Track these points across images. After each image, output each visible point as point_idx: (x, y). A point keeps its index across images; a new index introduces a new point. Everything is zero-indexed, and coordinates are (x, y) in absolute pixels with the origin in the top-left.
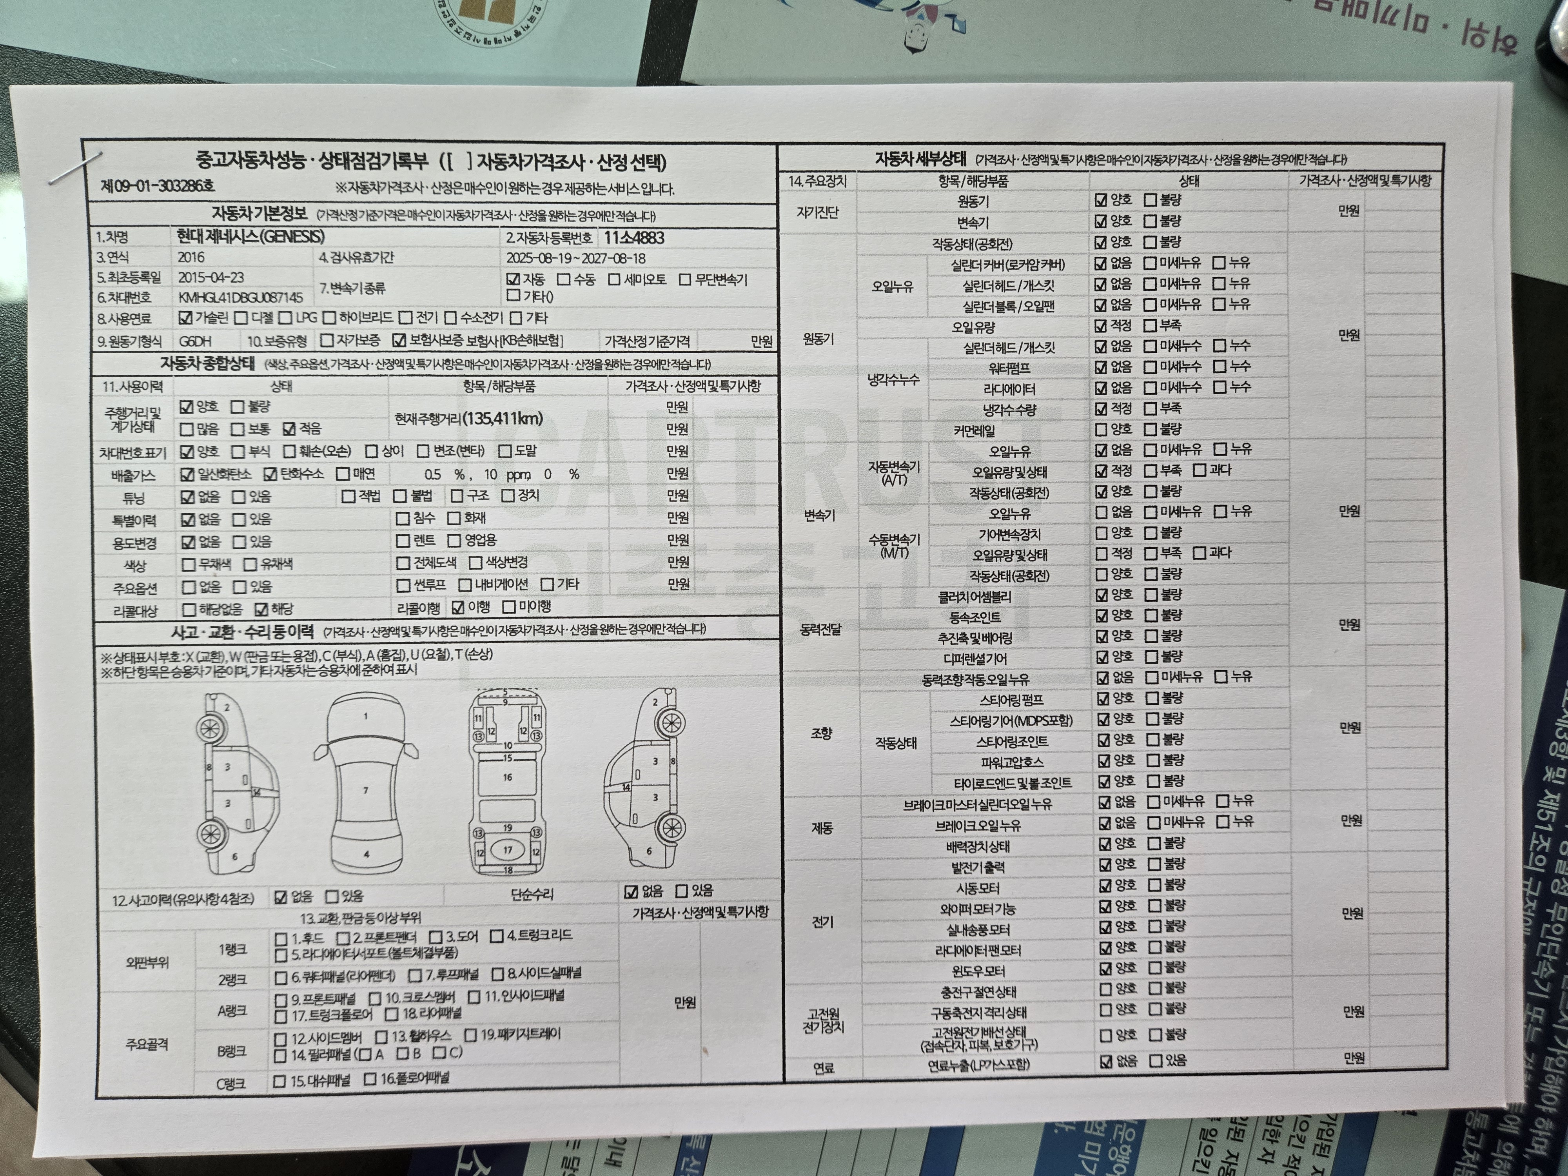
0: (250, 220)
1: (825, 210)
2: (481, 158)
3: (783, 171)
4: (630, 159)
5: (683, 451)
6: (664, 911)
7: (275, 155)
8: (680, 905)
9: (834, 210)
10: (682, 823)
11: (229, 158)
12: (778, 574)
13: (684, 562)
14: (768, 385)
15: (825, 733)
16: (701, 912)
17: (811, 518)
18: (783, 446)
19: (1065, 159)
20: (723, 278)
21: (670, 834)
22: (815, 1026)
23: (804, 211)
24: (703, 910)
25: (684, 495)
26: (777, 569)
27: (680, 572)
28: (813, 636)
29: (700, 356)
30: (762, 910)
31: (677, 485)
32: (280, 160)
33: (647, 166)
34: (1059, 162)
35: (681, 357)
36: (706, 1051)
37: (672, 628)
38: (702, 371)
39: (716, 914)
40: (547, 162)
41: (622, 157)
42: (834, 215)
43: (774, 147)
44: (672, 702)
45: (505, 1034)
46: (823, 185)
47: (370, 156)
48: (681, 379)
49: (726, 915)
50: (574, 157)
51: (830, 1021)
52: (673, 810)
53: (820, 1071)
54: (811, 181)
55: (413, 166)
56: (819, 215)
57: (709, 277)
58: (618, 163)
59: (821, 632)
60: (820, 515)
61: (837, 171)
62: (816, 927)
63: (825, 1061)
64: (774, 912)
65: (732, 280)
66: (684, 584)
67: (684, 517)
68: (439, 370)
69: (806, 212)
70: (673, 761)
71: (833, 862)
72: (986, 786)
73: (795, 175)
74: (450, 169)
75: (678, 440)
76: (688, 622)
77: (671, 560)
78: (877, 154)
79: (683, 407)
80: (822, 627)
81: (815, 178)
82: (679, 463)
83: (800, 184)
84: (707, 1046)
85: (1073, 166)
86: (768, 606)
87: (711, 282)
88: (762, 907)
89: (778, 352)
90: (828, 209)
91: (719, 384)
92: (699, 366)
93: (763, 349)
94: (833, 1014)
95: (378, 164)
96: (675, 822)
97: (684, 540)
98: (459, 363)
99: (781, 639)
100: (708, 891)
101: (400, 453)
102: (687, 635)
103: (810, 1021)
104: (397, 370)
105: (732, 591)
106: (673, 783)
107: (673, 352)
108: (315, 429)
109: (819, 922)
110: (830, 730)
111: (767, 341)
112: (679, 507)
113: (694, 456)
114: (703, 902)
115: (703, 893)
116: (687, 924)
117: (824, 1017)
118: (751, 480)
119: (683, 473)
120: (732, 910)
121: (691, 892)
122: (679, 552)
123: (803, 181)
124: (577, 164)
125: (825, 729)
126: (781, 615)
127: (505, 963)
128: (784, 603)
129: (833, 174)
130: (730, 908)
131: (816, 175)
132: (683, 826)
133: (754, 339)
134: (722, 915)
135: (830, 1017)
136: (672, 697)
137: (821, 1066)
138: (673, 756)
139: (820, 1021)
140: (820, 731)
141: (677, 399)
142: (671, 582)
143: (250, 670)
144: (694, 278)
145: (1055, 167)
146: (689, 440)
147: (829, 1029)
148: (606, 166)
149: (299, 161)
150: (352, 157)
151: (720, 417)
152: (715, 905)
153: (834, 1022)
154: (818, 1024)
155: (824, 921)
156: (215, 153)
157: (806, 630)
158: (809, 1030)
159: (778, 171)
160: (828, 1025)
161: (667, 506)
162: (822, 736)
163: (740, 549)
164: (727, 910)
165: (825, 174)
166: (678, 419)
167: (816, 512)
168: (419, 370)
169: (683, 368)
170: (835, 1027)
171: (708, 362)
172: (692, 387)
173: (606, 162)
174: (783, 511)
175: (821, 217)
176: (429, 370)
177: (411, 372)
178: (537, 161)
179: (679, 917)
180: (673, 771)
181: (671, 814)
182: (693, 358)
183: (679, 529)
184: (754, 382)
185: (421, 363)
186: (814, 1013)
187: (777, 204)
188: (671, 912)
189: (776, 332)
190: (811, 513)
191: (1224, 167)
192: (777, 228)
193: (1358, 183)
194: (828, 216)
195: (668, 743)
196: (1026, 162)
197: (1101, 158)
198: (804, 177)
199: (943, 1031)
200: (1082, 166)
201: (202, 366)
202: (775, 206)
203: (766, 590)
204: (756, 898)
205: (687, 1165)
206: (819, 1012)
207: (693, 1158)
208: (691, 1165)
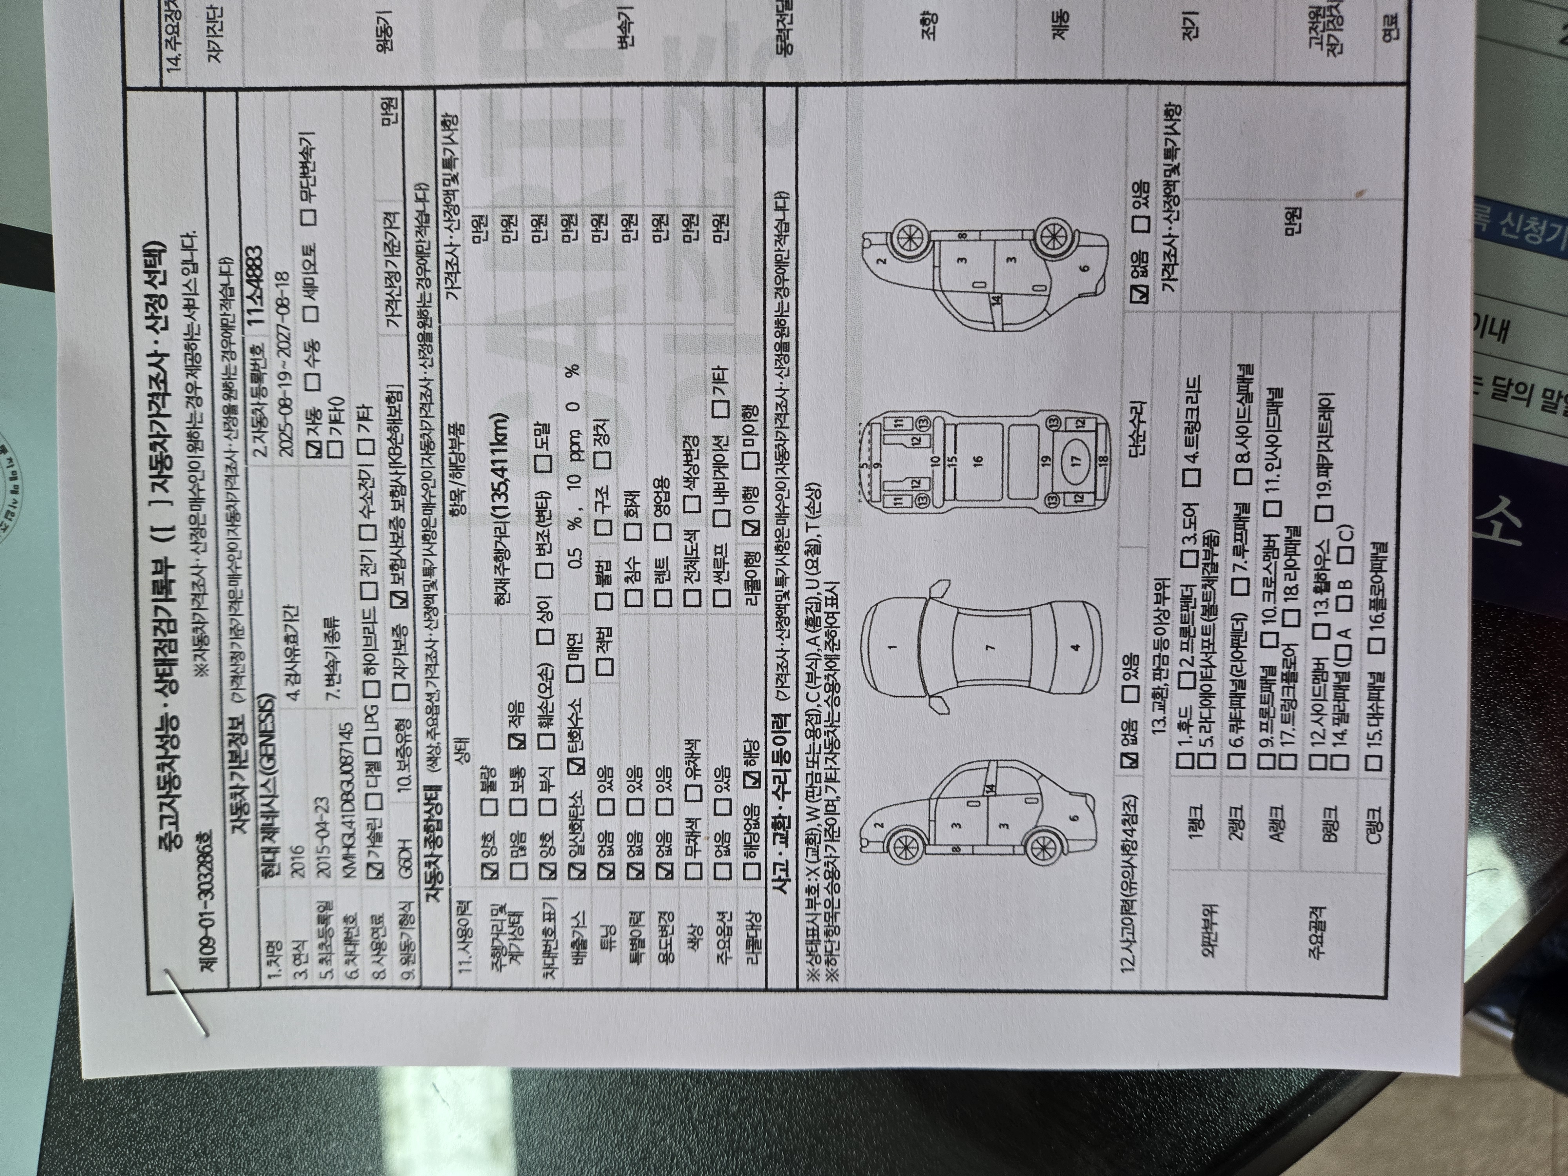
0: (247, 787)
1: (211, 25)
2: (157, 488)
3: (161, 82)
4: (150, 290)
5: (539, 221)
6: (1167, 249)
7: (161, 752)
8: (1161, 227)
9: (211, 11)
10: (1046, 223)
11: (167, 811)
12: (707, 88)
13: (690, 221)
14: (448, 102)
15: (927, 20)
16: (1171, 199)
17: (629, 41)
18: (530, 80)
20: (304, 165)
21: (1062, 240)
22: (1332, 41)
23: (214, 54)
24: (1167, 195)
25: (599, 220)
26: (699, 89)
27: (704, 228)
28: (793, 39)
29: (410, 197)
30: (1171, 112)
31: (585, 229)
32: (168, 746)
33: (159, 268)
35: (412, 224)
36: (1360, 194)
37: (780, 238)
38: (430, 195)
39: (1174, 177)
40: (159, 402)
41: (148, 300)
42: (218, 12)
43: (129, 93)
44: (882, 239)
45: (1324, 468)
46: (178, 26)
47: (159, 632)
48: (442, 225)
49: (1175, 163)
50: (150, 365)
51: (1326, 19)
52: (1029, 235)
53: (1394, 34)
54: (173, 44)
55: (170, 577)
56: (219, 33)
57: (305, 185)
58: (157, 306)
59: (788, 27)
60: (625, 27)
61: (159, 8)
62: (1197, 36)
63: (1381, 27)
64: (1173, 95)
65: (306, 153)
66: (720, 221)
67: (629, 220)
68: (437, 549)
69: (214, 50)
70: (962, 236)
71: (1107, 10)
73: (166, 65)
74: (172, 529)
75: (524, 227)
76: (773, 216)
77: (687, 240)
79: (479, 222)
80: (781, 26)
81: (169, 37)
82: (555, 228)
83: (177, 59)
84: (1354, 193)
86: (751, 103)
87: (311, 181)
88: (1167, 113)
89: (402, 89)
90: (209, 20)
91: (447, 171)
92: (423, 200)
93: (399, 111)
94: (1317, 15)
95: (169, 621)
96: (1046, 233)
97: (660, 220)
98: (426, 523)
99: (797, 85)
100: (1142, 187)
101: (547, 600)
102: (790, 217)
103: (1325, 48)
104: (438, 602)
105: (731, 154)
106: (993, 236)
107: (405, 235)
108: (516, 710)
109: (1190, 31)
110: (925, 13)
111: (388, 104)
112: (615, 227)
113: (545, 206)
114: (1157, 195)
115: (1144, 195)
116: (1186, 218)
117: (1321, 27)
118: (577, 125)
119: (569, 221)
120: (1170, 154)
121: (1143, 211)
122: (676, 227)
123: (173, 54)
124: (160, 361)
125: (923, 22)
126: (764, 85)
127: (1228, 468)
128: (747, 80)
129: (163, 13)
130: (1166, 157)
131: (165, 36)
132: (1051, 221)
133: (386, 122)
134: (1176, 169)
135: (1320, 19)
136: (875, 239)
137: (1387, 33)
138: (955, 236)
139: (1325, 34)
140: (926, 28)
141: (468, 229)
142: (717, 239)
143: (831, 795)
144: (306, 205)
146: (523, 213)
147: (1337, 21)
148: (161, 323)
149: (168, 722)
150: (160, 656)
151: (492, 169)
152: (1161, 178)
153: (1328, 13)
154: (1329, 36)
155: (1188, 24)
156: (161, 828)
157: (785, 49)
158: (1338, 49)
159: (161, 89)
160: (1332, 22)
161: (614, 243)
162: (932, 25)
163: (672, 141)
164: (1169, 161)
165: (164, 24)
166: (495, 228)
167: (620, 33)
168: (438, 575)
169: (427, 221)
170: (1335, 12)
171: (419, 187)
172: (452, 209)
173: (156, 323)
174: (619, 80)
175: (221, 30)
176: (437, 561)
177: (440, 585)
178: (158, 415)
179: (1176, 229)
180: (975, 235)
181: (1035, 239)
182: (413, 207)
183: (645, 227)
184: (444, 123)
185: (428, 572)
186: (1314, 41)
187: (204, 90)
188: (1168, 240)
189: (376, 93)
190: (622, 40)
192: (236, 90)
194: (219, 19)
195: (937, 244)
198: (168, 53)
201: (437, 851)
202: (208, 94)
203: (730, 105)
204: (1154, 120)
205: (1511, 230)
206: (1314, 34)
207: (1503, 223)
208: (1512, 225)
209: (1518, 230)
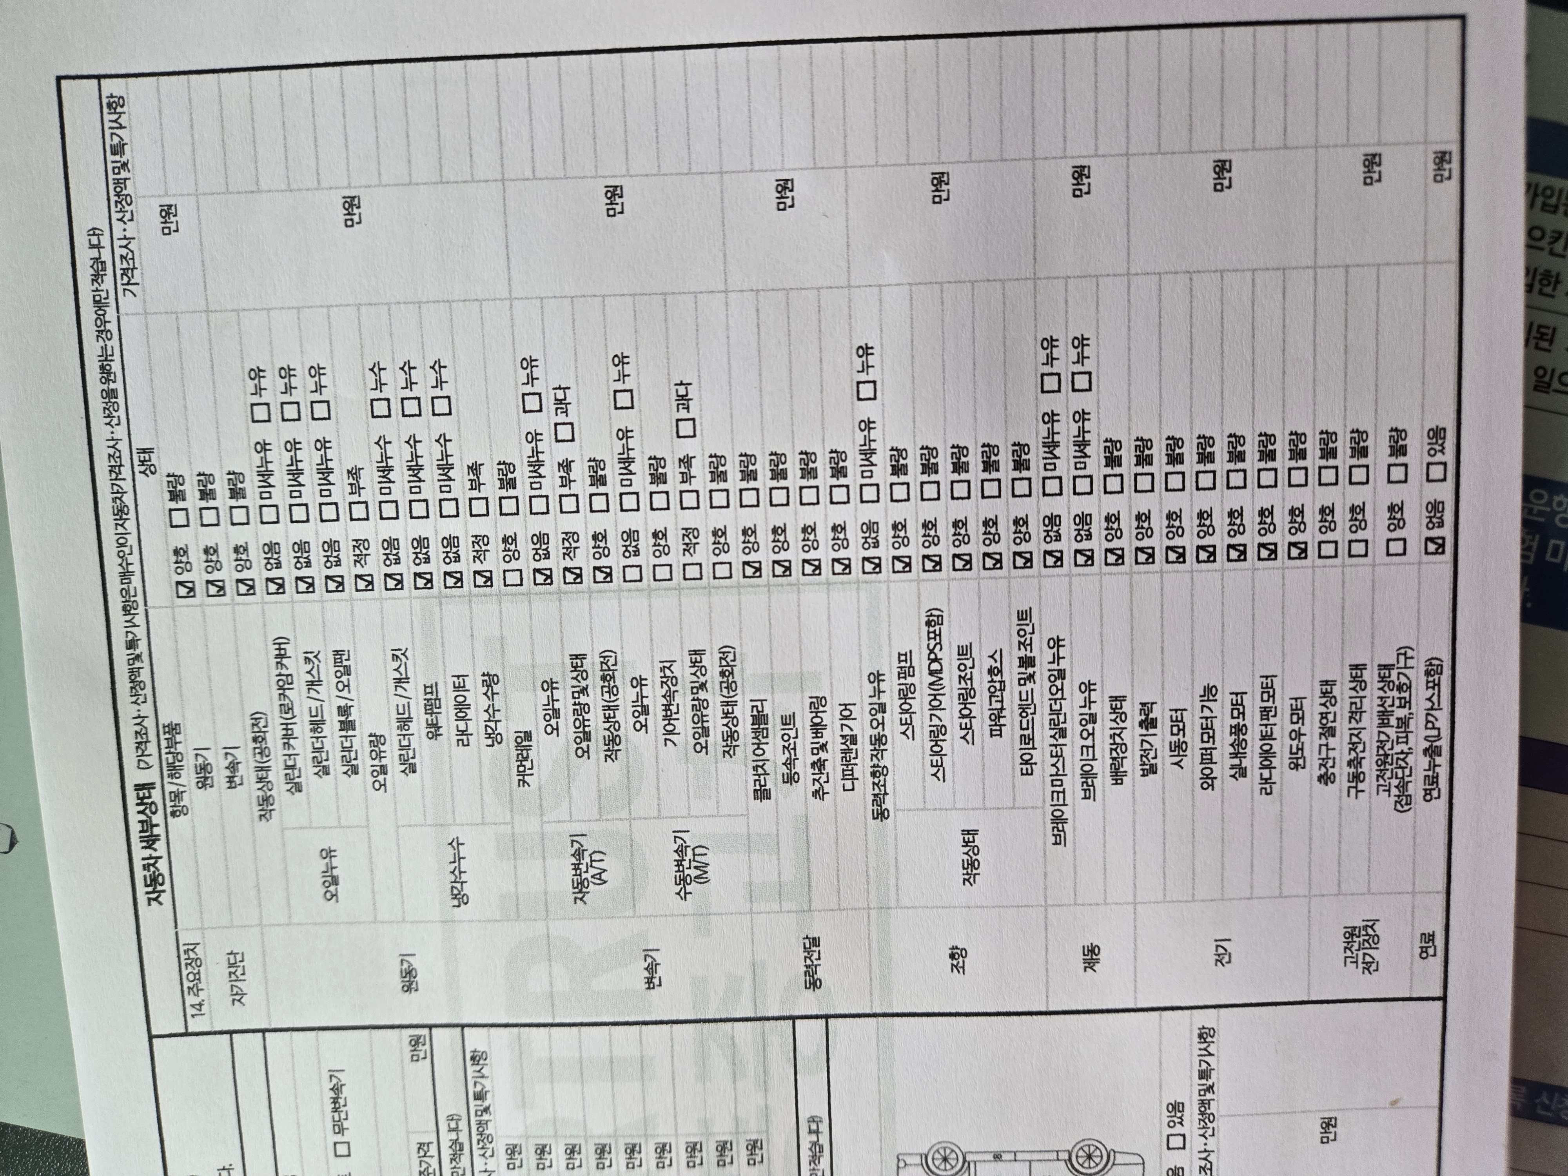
1: (233, 970)
3: (186, 1028)
5: (572, 1151)
6: (1203, 1163)
8: (1196, 1143)
9: (232, 957)
10: (1082, 1144)
12: (736, 1024)
13: (723, 1147)
14: (475, 1040)
15: (956, 955)
16: (1206, 1115)
17: (656, 981)
18: (557, 1021)
19: (131, 644)
20: (335, 1101)
21: (1097, 1160)
22: (1368, 959)
23: (238, 997)
24: (1202, 1113)
25: (632, 1150)
26: (729, 1024)
27: (738, 1152)
28: (821, 974)
29: (443, 1128)
30: (1205, 1035)
31: (619, 1158)
34: (138, 652)
35: (446, 1154)
36: (1394, 1103)
37: (815, 1159)
38: (463, 1125)
39: (1209, 1096)
42: (239, 958)
43: (155, 1041)
44: (917, 1160)
46: (199, 973)
48: (476, 1153)
49: (1210, 1082)
51: (1361, 939)
52: (1065, 1156)
53: (1431, 951)
54: (195, 990)
56: (241, 977)
57: (337, 1118)
59: (816, 962)
60: (652, 968)
61: (179, 957)
62: (1229, 962)
63: (1418, 944)
64: (1207, 1018)
65: (337, 1089)
66: (754, 1146)
67: (662, 1149)
69: (237, 994)
70: (997, 1157)
71: (1138, 942)
72: (1030, 732)
73: (190, 1011)
75: (558, 1155)
76: (806, 1140)
77: (721, 1164)
78: (149, 904)
79: (513, 1151)
80: (809, 962)
81: (191, 985)
82: (589, 1155)
83: (200, 1005)
84: (1390, 1100)
85: (140, 632)
86: (782, 1037)
87: (343, 1116)
88: (1200, 1036)
89: (430, 1027)
90: (231, 966)
91: (479, 1102)
92: (456, 1130)
93: (427, 1047)
94: (1352, 935)
96: (1081, 1153)
97: (693, 1148)
99: (827, 1017)
100: (1176, 1108)
102: (824, 1140)
103: (1361, 966)
105: (762, 1084)
106: (1028, 1156)
107: (440, 1162)
109: (1222, 957)
110: (953, 948)
111: (416, 1042)
112: (649, 1155)
113: (578, 1136)
114: (1191, 1113)
115: (1179, 1115)
116: (1221, 1134)
117: (1356, 946)
118: (607, 1062)
119: (602, 1151)
120: (1204, 1075)
121: (1178, 1129)
122: (710, 1154)
123: (196, 1001)
125: (952, 956)
126: (794, 1018)
128: (776, 1014)
129: (183, 963)
130: (1201, 1078)
131: (186, 984)
132: (1086, 1142)
133: (415, 1059)
134: (1210, 1088)
135: (1355, 939)
136: (909, 1160)
137: (1424, 950)
138: (990, 1157)
139: (1361, 953)
140: (955, 962)
141: (502, 1157)
142: (751, 1163)
144: (338, 1138)
145: (145, 657)
146: (557, 1142)
147: (1373, 940)
151: (523, 1104)
152: (1196, 1097)
153: (1363, 933)
154: (1365, 954)
155: (1221, 951)
157: (814, 984)
158: (1374, 967)
159: (186, 1034)
160: (1367, 941)
161: (648, 1170)
162: (961, 959)
163: (703, 1076)
164: (1204, 1081)
165: (185, 973)
166: (529, 1156)
167: (647, 974)
169: (461, 1149)
170: (1370, 931)
171: (451, 1118)
172: (485, 1138)
174: (648, 1019)
175: (243, 974)
179: (1212, 1144)
180: (1011, 1156)
181: (1070, 1159)
182: (446, 1138)
183: (680, 1155)
184: (473, 1058)
186: (1349, 960)
187: (231, 1033)
188: (1204, 1155)
189: (404, 1031)
190: (650, 981)
191: (122, 413)
192: (263, 1031)
193: (127, 208)
194: (242, 964)
195: (972, 1165)
196: (142, 699)
197: (124, 592)
198: (190, 1000)
199: (1381, 782)
200: (140, 620)
202: (234, 1035)
203: (760, 1039)
204: (1188, 1043)
205: (1547, 1108)
206: (1349, 953)
207: (1537, 1101)
208: (1547, 1102)
209: (1553, 1108)
